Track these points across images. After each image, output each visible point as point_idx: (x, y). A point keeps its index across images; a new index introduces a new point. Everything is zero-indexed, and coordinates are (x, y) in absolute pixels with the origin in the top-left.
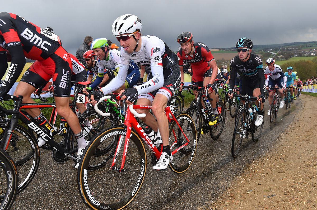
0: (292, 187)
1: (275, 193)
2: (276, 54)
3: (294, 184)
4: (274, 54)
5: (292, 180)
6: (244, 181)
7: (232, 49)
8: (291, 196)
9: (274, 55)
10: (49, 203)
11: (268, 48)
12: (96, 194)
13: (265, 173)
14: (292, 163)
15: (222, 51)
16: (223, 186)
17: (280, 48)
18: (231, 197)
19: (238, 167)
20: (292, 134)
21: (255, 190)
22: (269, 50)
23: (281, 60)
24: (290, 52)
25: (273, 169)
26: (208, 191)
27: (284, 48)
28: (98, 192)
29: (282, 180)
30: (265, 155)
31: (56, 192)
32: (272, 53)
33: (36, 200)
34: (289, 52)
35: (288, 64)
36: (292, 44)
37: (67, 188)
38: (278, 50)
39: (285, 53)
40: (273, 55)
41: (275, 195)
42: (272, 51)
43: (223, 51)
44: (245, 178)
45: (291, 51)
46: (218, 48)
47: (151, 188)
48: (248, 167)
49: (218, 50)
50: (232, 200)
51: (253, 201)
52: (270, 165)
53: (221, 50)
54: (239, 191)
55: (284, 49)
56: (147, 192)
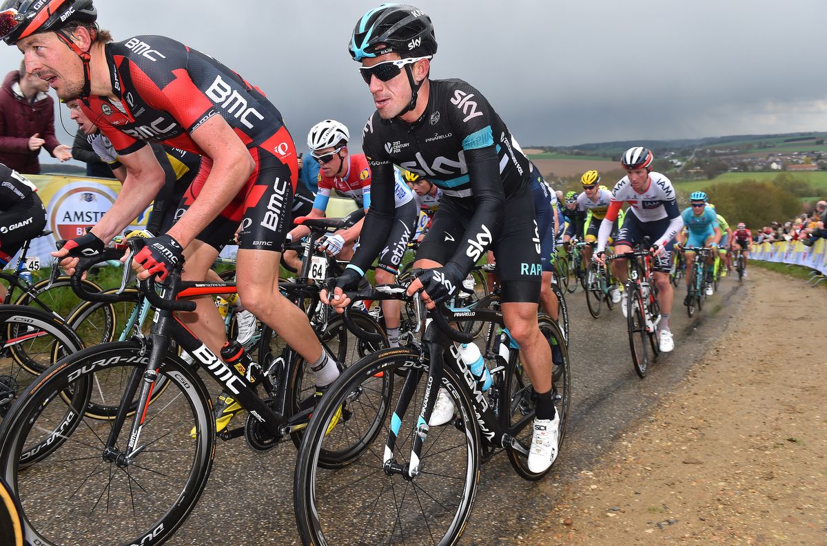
0: (719, 500)
1: (677, 516)
2: (684, 164)
3: (724, 494)
4: (679, 163)
5: (720, 481)
6: (599, 485)
7: (576, 150)
8: (716, 523)
9: (678, 166)
10: (101, 539)
11: (665, 150)
12: (224, 515)
13: (653, 465)
14: (719, 439)
15: (549, 153)
16: (545, 497)
17: (696, 150)
18: (567, 525)
19: (585, 447)
20: (722, 366)
21: (626, 509)
22: (666, 154)
23: (697, 180)
24: (720, 161)
25: (672, 454)
26: (507, 508)
27: (706, 150)
28: (228, 511)
29: (694, 484)
30: (652, 418)
31: (119, 509)
32: (675, 161)
33: (68, 531)
34: (716, 158)
35: (714, 190)
36: (724, 140)
37: (149, 500)
38: (690, 154)
39: (706, 161)
40: (676, 167)
41: (677, 521)
42: (674, 157)
43: (554, 153)
44: (603, 475)
45: (721, 158)
46: (540, 145)
47: (364, 501)
48: (611, 448)
49: (540, 152)
50: (568, 532)
51: (621, 535)
52: (664, 444)
53: (546, 152)
54: (586, 511)
55: (703, 153)
56: (353, 510)
